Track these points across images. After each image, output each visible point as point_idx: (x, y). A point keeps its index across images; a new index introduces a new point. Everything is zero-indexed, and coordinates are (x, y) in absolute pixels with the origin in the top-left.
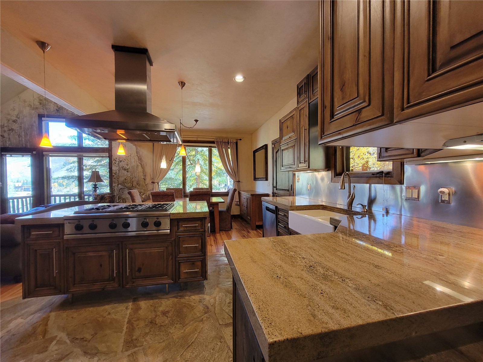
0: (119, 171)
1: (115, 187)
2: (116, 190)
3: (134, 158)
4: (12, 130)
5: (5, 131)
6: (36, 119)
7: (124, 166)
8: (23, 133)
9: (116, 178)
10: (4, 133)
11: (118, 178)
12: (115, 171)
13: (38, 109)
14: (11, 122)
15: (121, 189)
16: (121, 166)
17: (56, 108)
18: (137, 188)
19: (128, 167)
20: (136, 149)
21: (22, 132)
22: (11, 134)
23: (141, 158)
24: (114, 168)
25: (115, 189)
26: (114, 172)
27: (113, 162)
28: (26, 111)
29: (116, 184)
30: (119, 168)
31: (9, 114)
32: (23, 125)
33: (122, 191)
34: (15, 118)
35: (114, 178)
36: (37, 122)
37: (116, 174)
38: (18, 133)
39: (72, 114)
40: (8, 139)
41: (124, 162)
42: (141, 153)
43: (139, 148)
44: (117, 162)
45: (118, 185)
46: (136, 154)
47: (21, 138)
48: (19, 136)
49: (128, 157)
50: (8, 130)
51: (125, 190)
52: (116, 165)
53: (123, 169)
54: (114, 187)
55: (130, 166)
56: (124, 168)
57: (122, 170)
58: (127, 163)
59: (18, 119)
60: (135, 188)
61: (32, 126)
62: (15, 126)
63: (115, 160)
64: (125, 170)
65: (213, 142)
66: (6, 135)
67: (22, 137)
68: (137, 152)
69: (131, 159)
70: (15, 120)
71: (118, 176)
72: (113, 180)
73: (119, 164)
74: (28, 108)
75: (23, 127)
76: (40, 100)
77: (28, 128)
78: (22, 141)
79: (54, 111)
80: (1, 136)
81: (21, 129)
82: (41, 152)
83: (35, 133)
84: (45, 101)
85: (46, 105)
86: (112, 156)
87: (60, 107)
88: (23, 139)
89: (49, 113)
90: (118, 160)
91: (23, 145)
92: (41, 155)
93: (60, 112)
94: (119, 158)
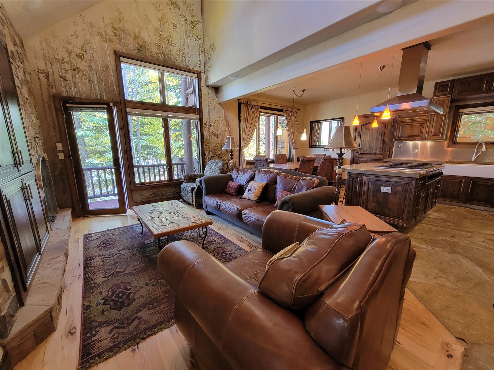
0: (210, 136)
2: (207, 158)
3: (223, 122)
4: (76, 69)
5: (66, 71)
6: (110, 58)
7: (214, 131)
8: (95, 78)
9: (207, 145)
10: (66, 73)
11: (209, 145)
12: (206, 136)
13: (113, 43)
14: (73, 55)
15: (212, 157)
16: (211, 131)
17: (137, 46)
18: (226, 155)
19: (217, 133)
20: (225, 112)
21: (93, 75)
22: (77, 76)
23: (229, 123)
24: (205, 133)
25: (206, 158)
26: (205, 137)
27: (204, 126)
28: (96, 42)
29: (207, 152)
30: (210, 133)
31: (69, 43)
32: (93, 65)
33: (213, 159)
34: (79, 51)
35: (206, 145)
36: (113, 63)
37: (207, 140)
38: (88, 76)
39: (158, 58)
40: (73, 84)
41: (214, 126)
42: (228, 117)
43: (227, 112)
44: (208, 126)
45: (209, 152)
46: (224, 119)
47: (92, 84)
48: (89, 80)
49: (218, 120)
50: (71, 69)
51: (216, 157)
52: (207, 129)
53: (213, 135)
54: (206, 155)
55: (219, 130)
56: (214, 133)
57: (212, 136)
58: (217, 128)
59: (84, 53)
60: (224, 156)
61: (107, 67)
62: (81, 64)
63: (206, 124)
64: (215, 135)
65: (281, 111)
66: (68, 76)
67: (94, 83)
68: (225, 116)
69: (220, 123)
70: (80, 53)
71: (209, 142)
72: (205, 147)
73: (209, 128)
74: (98, 39)
75: (93, 68)
76: (115, 29)
77: (101, 70)
78: (95, 89)
79: (135, 50)
80: (62, 77)
81: (91, 70)
82: (124, 108)
83: (113, 79)
84: (121, 32)
85: (123, 39)
86: (203, 118)
87: (142, 46)
88: (97, 87)
89: (128, 51)
90: (208, 124)
91: (96, 96)
92: (123, 112)
93: (143, 53)
94: (209, 121)
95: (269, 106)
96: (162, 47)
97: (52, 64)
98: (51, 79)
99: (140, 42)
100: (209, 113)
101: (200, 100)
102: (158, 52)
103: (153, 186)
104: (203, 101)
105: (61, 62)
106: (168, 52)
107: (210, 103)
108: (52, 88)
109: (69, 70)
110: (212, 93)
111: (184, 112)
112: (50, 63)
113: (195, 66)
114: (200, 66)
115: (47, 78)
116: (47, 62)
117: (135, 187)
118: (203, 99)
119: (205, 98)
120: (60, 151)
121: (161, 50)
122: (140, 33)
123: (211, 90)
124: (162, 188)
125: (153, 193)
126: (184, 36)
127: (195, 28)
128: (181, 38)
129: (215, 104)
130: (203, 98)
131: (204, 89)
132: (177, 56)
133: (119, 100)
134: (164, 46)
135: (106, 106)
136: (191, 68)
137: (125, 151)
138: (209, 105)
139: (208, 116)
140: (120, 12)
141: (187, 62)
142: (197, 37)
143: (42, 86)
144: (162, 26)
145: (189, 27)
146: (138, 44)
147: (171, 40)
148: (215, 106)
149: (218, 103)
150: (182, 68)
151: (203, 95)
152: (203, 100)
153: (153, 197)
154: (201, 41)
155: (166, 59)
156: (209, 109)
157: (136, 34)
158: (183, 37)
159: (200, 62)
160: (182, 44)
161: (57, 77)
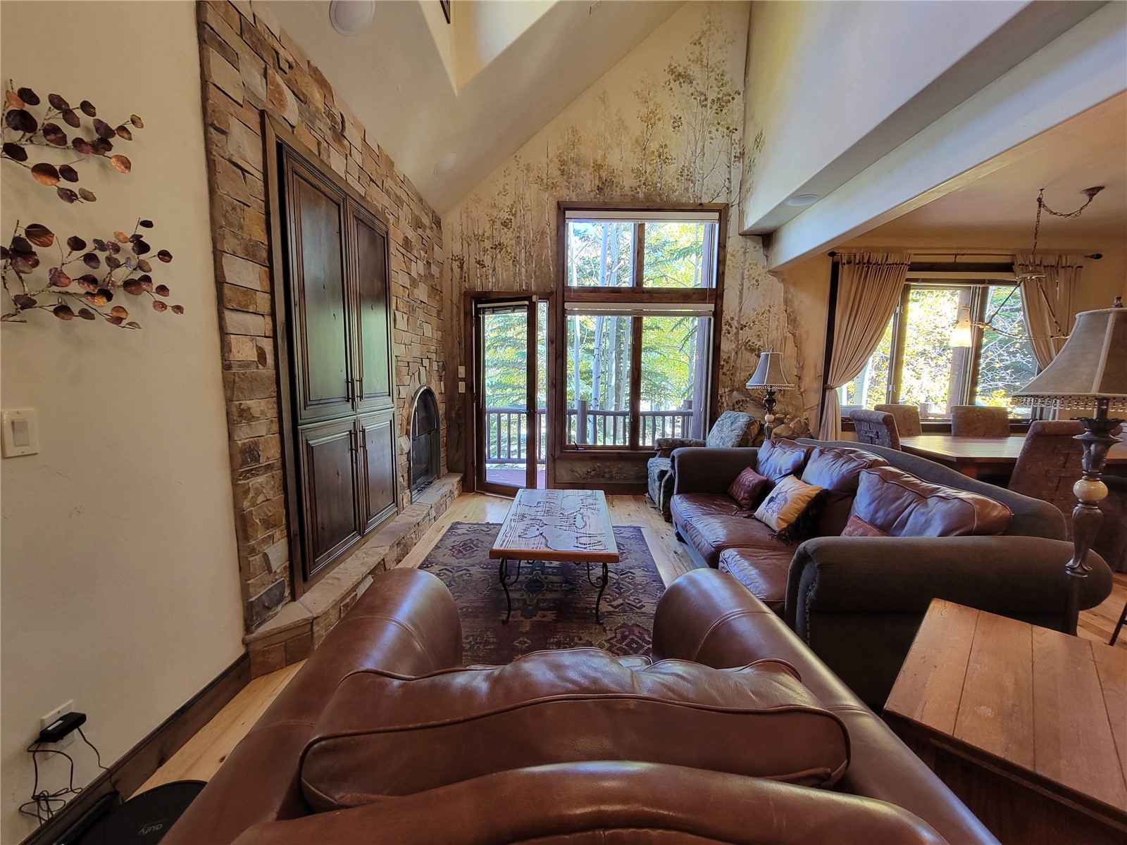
0: (736, 353)
1: (724, 398)
2: (725, 405)
3: (777, 317)
4: (498, 246)
5: (485, 251)
6: (550, 215)
7: (749, 341)
8: (523, 255)
9: (728, 373)
10: (484, 255)
11: (732, 374)
12: (728, 353)
13: (558, 188)
14: (498, 225)
15: (738, 402)
16: (742, 339)
17: (597, 182)
19: (759, 343)
20: (786, 292)
21: (520, 251)
22: (499, 257)
23: (796, 318)
24: (726, 346)
25: (723, 403)
26: (723, 356)
27: (724, 328)
28: (531, 194)
29: (727, 390)
30: (738, 344)
31: (494, 206)
32: (523, 234)
33: (739, 408)
34: (506, 216)
35: (724, 374)
36: (553, 224)
37: (727, 363)
38: (513, 254)
39: (634, 196)
40: (491, 271)
41: (751, 328)
42: (796, 303)
43: (792, 289)
44: (734, 328)
45: (732, 391)
46: (783, 307)
47: (518, 266)
48: (514, 261)
49: (763, 313)
50: (491, 248)
51: (748, 405)
52: (731, 336)
53: (746, 349)
54: (721, 396)
55: (765, 339)
56: (750, 345)
57: (744, 352)
58: (760, 331)
59: (513, 218)
61: (543, 233)
62: (507, 237)
63: (730, 325)
64: (752, 350)
65: (1005, 267)
66: (487, 260)
67: (520, 264)
68: (786, 302)
69: (769, 320)
70: (507, 219)
71: (733, 366)
72: (722, 377)
73: (737, 333)
74: (535, 187)
75: (523, 239)
76: (563, 163)
77: (533, 241)
78: (520, 274)
79: (592, 191)
80: (478, 262)
81: (518, 243)
82: (561, 301)
83: (549, 253)
84: (573, 166)
85: (574, 177)
86: (722, 311)
87: (606, 180)
88: (523, 270)
89: (580, 197)
90: (736, 324)
91: (521, 286)
92: (559, 309)
93: (606, 194)
94: (739, 317)
95: (950, 259)
96: (646, 172)
97: (469, 245)
98: (465, 268)
99: (604, 175)
100: (741, 297)
101: (721, 268)
102: (635, 183)
103: (594, 454)
104: (729, 269)
105: (480, 238)
106: (656, 179)
107: (746, 273)
108: (465, 281)
109: (489, 249)
110: (754, 247)
111: (677, 301)
112: (468, 242)
113: (716, 194)
114: (729, 191)
115: (461, 267)
116: (465, 242)
117: (561, 452)
118: (728, 266)
119: (733, 262)
120: (462, 380)
121: (643, 179)
122: (604, 157)
123: (753, 241)
124: (612, 462)
125: (593, 470)
126: (695, 135)
127: (724, 112)
128: (689, 143)
129: (759, 275)
130: (728, 263)
131: (734, 243)
132: (675, 183)
133: (554, 290)
134: (649, 169)
135: (527, 303)
136: (705, 200)
137: (552, 383)
138: (743, 278)
139: (737, 303)
140: (575, 132)
141: (696, 190)
142: (728, 128)
143: (454, 281)
144: (650, 131)
145: (710, 113)
146: (600, 177)
147: (666, 153)
148: (759, 278)
149: (769, 271)
150: (684, 204)
151: (728, 256)
152: (727, 268)
153: (592, 477)
154: (737, 136)
155: (650, 195)
156: (742, 289)
157: (599, 161)
158: (694, 138)
159: (730, 182)
160: (689, 154)
161: (473, 261)
